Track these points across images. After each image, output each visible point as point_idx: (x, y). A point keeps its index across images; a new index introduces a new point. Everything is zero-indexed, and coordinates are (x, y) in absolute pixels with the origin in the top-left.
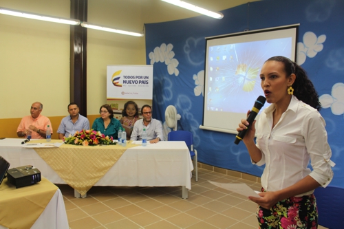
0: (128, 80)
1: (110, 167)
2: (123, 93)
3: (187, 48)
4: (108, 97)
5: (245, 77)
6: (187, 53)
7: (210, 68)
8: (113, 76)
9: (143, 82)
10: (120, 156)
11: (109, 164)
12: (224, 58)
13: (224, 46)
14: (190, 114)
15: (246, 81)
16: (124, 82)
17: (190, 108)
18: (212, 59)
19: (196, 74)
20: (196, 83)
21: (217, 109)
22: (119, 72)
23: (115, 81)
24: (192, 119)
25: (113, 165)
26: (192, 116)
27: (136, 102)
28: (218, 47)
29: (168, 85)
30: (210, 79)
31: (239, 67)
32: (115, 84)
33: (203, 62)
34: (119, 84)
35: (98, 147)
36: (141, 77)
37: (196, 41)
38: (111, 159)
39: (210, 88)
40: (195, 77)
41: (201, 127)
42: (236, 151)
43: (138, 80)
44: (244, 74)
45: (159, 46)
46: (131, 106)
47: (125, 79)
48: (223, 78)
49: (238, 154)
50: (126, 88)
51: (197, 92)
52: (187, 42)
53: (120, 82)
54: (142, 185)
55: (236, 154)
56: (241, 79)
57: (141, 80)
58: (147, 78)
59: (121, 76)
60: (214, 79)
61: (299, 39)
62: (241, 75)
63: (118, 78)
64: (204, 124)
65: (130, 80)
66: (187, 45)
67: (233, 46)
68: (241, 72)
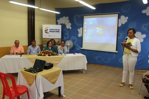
0: (51, 30)
1: (58, 63)
2: (49, 36)
3: (75, 19)
4: (43, 37)
5: (99, 30)
6: (75, 20)
7: (85, 27)
8: (45, 29)
9: (57, 32)
10: (62, 59)
11: (57, 62)
12: (91, 23)
13: (91, 19)
14: (76, 44)
15: (100, 31)
16: (50, 31)
17: (76, 41)
18: (86, 23)
19: (79, 29)
20: (79, 32)
21: (88, 42)
22: (48, 27)
23: (46, 31)
24: (77, 46)
25: (59, 63)
26: (77, 44)
27: (55, 39)
28: (89, 19)
29: (67, 33)
30: (85, 31)
31: (97, 26)
32: (46, 32)
33: (82, 24)
34: (48, 32)
35: (52, 56)
36: (57, 30)
37: (79, 16)
38: (58, 61)
39: (85, 34)
40: (78, 30)
41: (81, 48)
42: (96, 57)
43: (55, 30)
44: (99, 29)
45: (62, 17)
46: (53, 41)
47: (50, 30)
48: (91, 30)
49: (97, 57)
50: (51, 34)
51: (80, 35)
52: (75, 16)
53: (48, 31)
54: (70, 69)
55: (96, 58)
56: (98, 31)
57: (57, 31)
58: (59, 30)
59: (49, 29)
60: (87, 31)
61: (119, 18)
62: (97, 30)
63: (47, 30)
64: (83, 47)
65: (52, 31)
66: (75, 17)
67: (94, 19)
68: (98, 28)
